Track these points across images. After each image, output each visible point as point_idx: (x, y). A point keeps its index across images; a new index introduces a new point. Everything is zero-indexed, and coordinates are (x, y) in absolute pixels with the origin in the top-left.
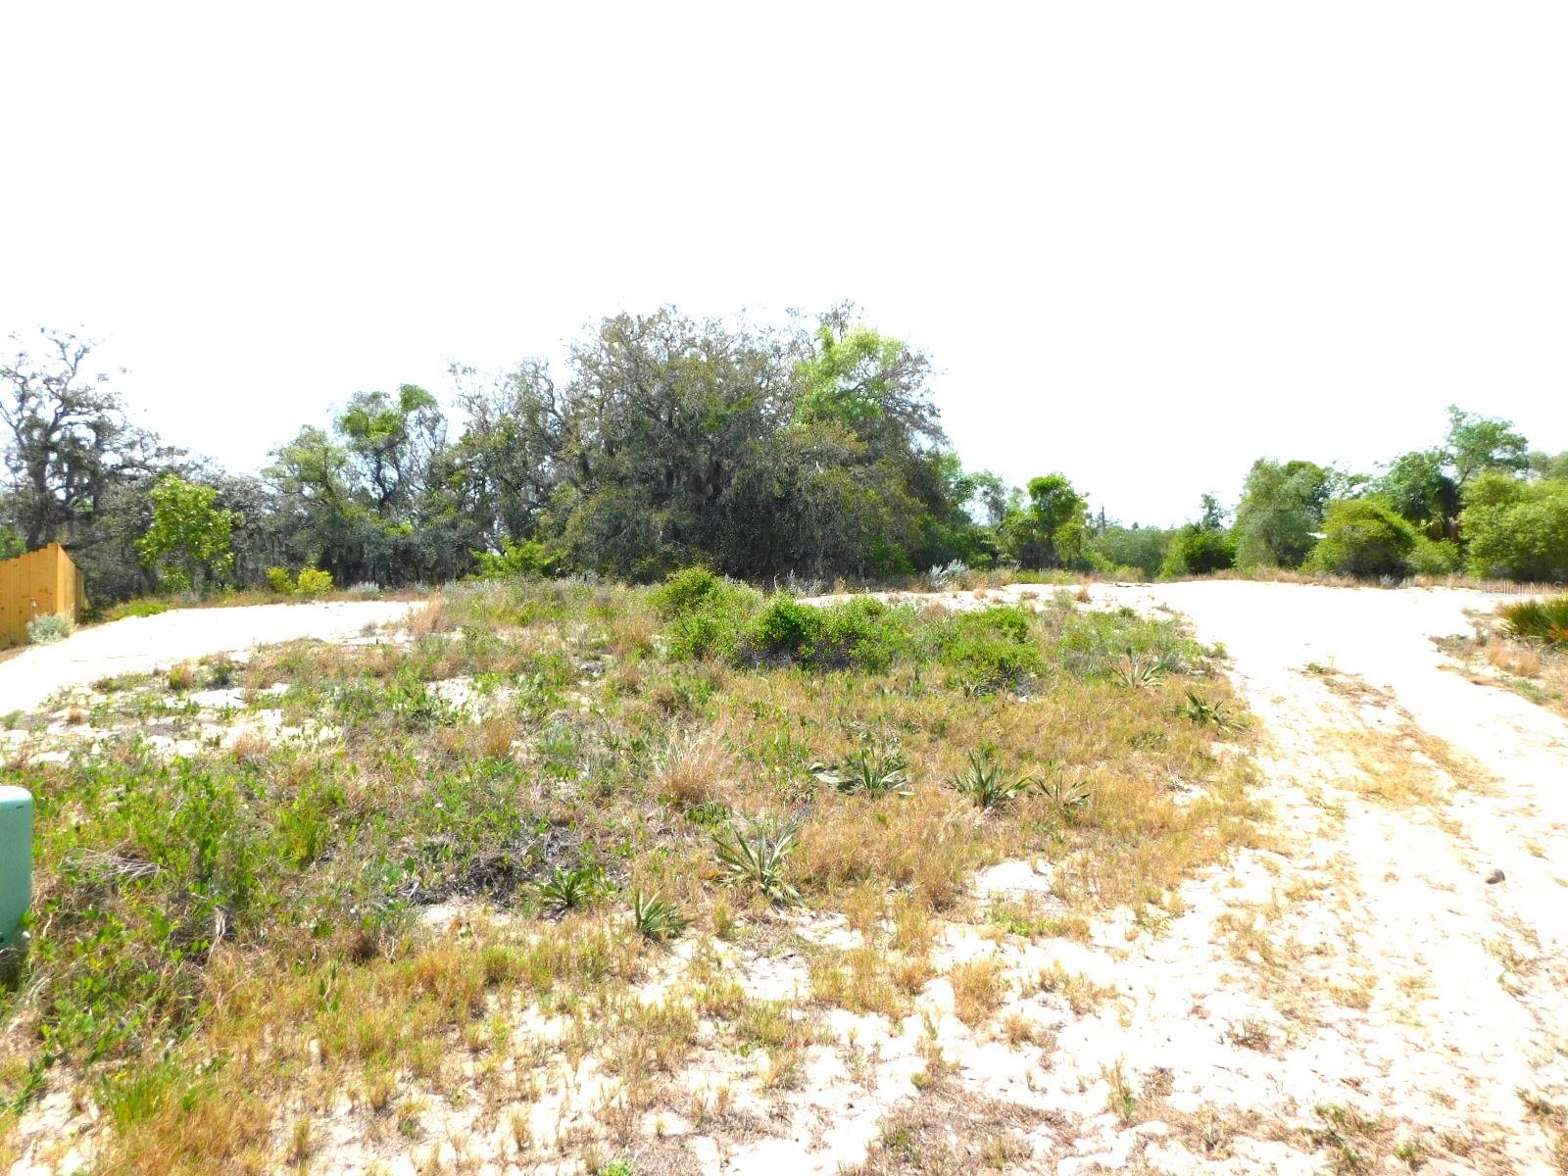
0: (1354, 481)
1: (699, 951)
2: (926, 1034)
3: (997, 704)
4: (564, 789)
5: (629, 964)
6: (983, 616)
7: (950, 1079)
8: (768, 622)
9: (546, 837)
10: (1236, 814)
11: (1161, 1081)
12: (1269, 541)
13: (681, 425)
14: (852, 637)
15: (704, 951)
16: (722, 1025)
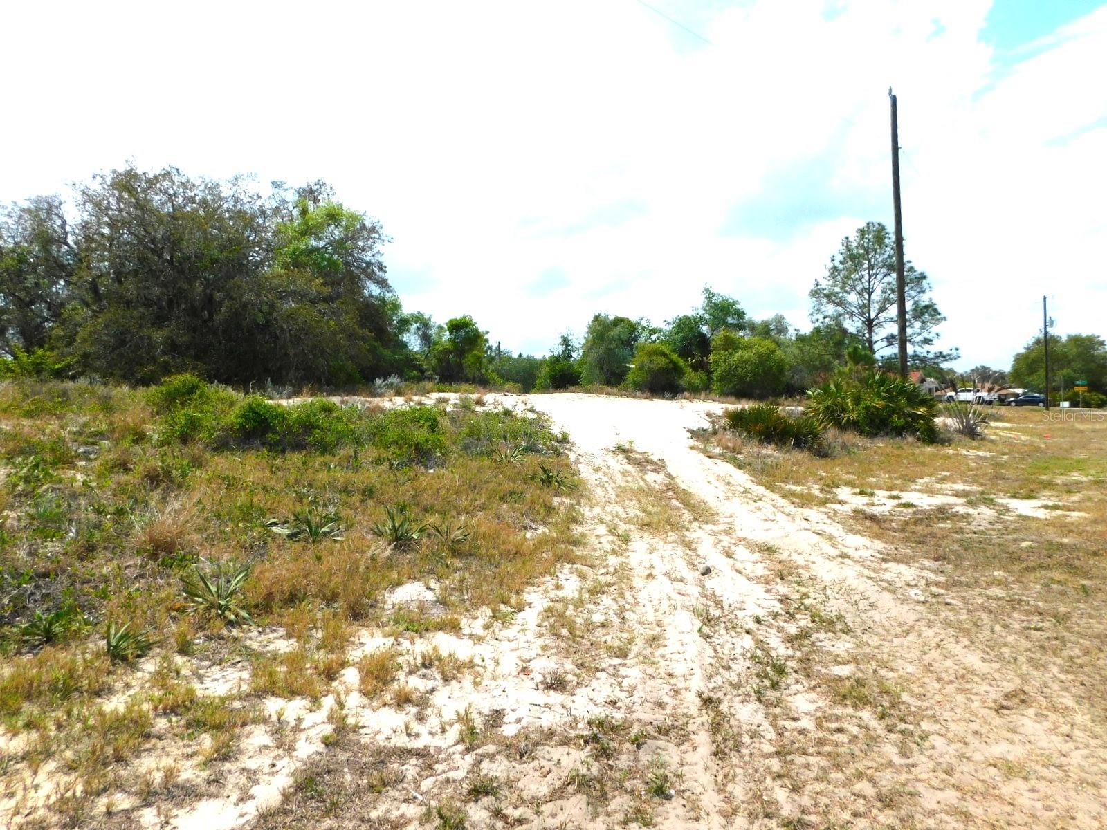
0: (653, 331)
1: (161, 665)
2: (336, 706)
3: (412, 474)
4: (52, 547)
5: (97, 682)
6: (408, 413)
7: (351, 736)
8: (242, 416)
9: (30, 587)
10: (563, 542)
11: (496, 717)
12: (601, 368)
13: (180, 264)
14: (308, 427)
15: (165, 665)
16: (174, 719)
